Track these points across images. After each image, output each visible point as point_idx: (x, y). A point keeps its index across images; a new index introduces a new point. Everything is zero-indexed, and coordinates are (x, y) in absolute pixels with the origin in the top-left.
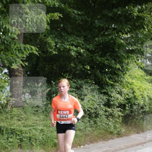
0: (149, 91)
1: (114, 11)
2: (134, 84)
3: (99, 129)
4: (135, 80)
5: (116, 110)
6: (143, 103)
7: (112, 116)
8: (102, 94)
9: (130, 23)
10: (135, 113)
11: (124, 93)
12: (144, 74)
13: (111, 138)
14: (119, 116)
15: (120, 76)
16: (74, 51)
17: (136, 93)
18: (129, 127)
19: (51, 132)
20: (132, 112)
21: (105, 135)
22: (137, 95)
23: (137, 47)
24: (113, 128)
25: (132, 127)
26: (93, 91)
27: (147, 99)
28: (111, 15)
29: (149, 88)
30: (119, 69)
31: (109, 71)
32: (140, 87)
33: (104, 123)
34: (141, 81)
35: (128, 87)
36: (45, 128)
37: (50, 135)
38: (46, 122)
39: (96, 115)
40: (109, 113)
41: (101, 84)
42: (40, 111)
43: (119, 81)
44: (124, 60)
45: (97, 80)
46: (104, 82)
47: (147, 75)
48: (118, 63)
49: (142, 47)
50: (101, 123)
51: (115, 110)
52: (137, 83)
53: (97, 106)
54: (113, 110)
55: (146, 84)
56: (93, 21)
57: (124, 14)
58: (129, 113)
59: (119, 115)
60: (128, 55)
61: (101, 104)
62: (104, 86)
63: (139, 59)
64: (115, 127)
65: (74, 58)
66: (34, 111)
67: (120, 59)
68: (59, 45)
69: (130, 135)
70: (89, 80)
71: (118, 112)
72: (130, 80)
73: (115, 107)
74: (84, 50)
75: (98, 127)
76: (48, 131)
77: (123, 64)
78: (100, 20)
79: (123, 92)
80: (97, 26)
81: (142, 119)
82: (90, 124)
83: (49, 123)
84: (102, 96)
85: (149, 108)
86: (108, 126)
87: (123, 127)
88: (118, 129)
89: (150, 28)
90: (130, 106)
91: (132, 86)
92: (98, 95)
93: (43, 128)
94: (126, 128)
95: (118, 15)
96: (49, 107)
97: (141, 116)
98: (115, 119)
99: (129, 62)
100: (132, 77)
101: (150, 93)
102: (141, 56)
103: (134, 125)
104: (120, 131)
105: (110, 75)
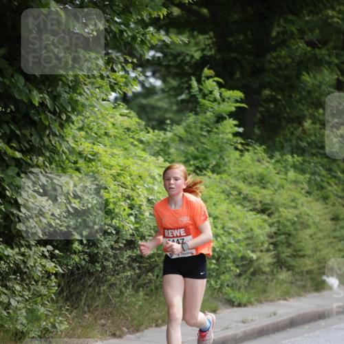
0: (153, 183)
2: (99, 160)
4: (106, 146)
6: (132, 227)
7: (23, 273)
10: (105, 263)
12: (137, 122)
14: (48, 274)
15: (47, 132)
20: (93, 259)
22: (112, 200)
24: (26, 318)
25: (97, 312)
27: (147, 214)
31: (9, 110)
32: (124, 169)
34: (126, 149)
40: (12, 265)
43: (47, 148)
47: (147, 125)
49: (127, 25)
51: (31, 253)
52: (113, 155)
54: (23, 255)
58: (83, 263)
59: (46, 272)
64: (33, 316)
71: (44, 261)
72: (86, 146)
73: (33, 243)
81: (131, 286)
86: (5, 313)
87: (60, 314)
88: (44, 323)
91: (93, 167)
94: (73, 319)
97: (129, 273)
98: (32, 285)
99: (81, 80)
100: (93, 135)
101: (160, 193)
102: (125, 59)
103: (103, 305)
104: (50, 329)
105: (12, 127)
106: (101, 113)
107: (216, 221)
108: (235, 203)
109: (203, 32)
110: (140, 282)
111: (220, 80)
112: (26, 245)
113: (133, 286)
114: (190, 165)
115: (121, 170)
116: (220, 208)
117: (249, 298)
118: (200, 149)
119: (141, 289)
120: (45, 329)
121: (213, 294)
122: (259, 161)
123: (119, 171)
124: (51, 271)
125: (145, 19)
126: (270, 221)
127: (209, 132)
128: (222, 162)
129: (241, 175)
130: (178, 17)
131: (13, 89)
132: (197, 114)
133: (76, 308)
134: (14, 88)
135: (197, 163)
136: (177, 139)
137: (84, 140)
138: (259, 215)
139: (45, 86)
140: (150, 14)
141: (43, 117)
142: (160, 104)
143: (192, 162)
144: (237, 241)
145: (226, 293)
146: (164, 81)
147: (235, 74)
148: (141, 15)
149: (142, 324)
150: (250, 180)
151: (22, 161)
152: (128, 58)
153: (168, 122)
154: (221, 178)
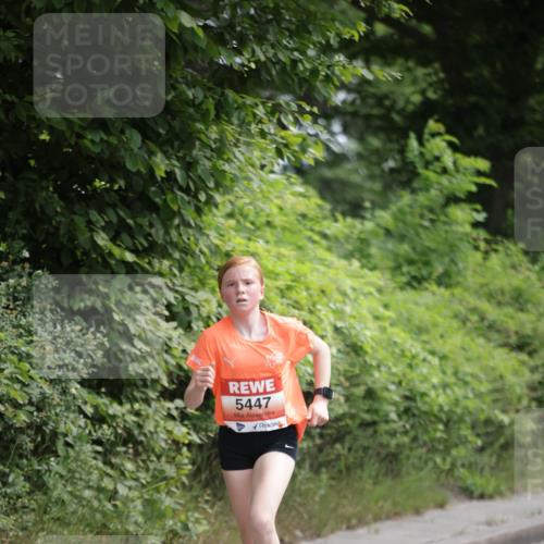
0: (344, 303)
4: (267, 242)
7: (137, 443)
11: (200, 316)
12: (319, 206)
14: (176, 445)
15: (176, 221)
23: (271, 52)
24: (143, 514)
26: (24, 305)
29: (348, 284)
30: (170, 175)
31: (116, 187)
32: (297, 278)
33: (89, 487)
34: (300, 248)
39: (39, 439)
40: (120, 431)
43: (175, 246)
44: (200, 126)
45: (41, 238)
46: (85, 253)
47: (333, 212)
49: (303, 53)
50: (69, 488)
51: (150, 411)
52: (279, 257)
53: (48, 390)
54: (137, 414)
59: (176, 442)
60: (223, 94)
61: (68, 380)
63: (288, 120)
64: (153, 512)
67: (176, 124)
71: (170, 425)
72: (237, 243)
73: (153, 394)
75: (55, 511)
77: (194, 146)
81: (307, 465)
82: (9, 491)
85: (348, 399)
86: (109, 506)
87: (196, 509)
88: (170, 523)
94: (216, 516)
98: (152, 461)
99: (231, 138)
100: (248, 225)
101: (354, 317)
102: (300, 106)
104: (179, 531)
105: (122, 213)
106: (262, 191)
107: (443, 362)
108: (474, 335)
109: (424, 63)
111: (454, 140)
112: (143, 400)
113: (311, 466)
114: (403, 274)
115: (293, 281)
116: (450, 341)
117: (498, 486)
118: (418, 249)
119: (324, 470)
120: (172, 531)
121: (438, 479)
122: (514, 267)
123: (289, 283)
124: (182, 440)
125: (332, 42)
126: (532, 363)
127: (432, 221)
128: (454, 269)
129: (486, 289)
130: (383, 39)
131: (123, 153)
132: (413, 192)
133: (220, 499)
134: (126, 150)
135: (413, 270)
136: (381, 232)
137: (233, 233)
138: (513, 354)
139: (172, 147)
140: (338, 35)
141: (169, 197)
142: (356, 179)
143: (405, 269)
144: (479, 396)
145: (460, 478)
146: (361, 139)
147: (475, 128)
148: (324, 36)
149: (325, 525)
150: (500, 298)
151: (136, 267)
152: (304, 105)
153: (367, 204)
154: (453, 295)
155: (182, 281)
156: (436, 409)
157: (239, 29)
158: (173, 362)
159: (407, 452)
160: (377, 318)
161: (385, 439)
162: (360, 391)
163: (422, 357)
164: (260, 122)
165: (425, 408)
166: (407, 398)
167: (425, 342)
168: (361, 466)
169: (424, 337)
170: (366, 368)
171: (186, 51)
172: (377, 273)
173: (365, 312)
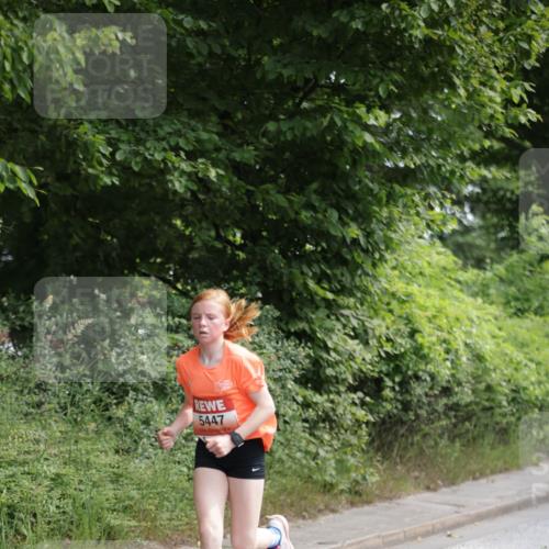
0: (472, 327)
1: (337, 18)
2: (414, 302)
3: (279, 473)
4: (420, 286)
5: (345, 400)
6: (448, 372)
7: (331, 421)
8: (292, 338)
9: (398, 64)
10: (419, 412)
11: (374, 336)
12: (455, 262)
13: (327, 507)
14: (358, 423)
15: (359, 272)
16: (183, 173)
17: (423, 337)
18: (396, 464)
19: (95, 485)
20: (406, 406)
21: (306, 498)
22: (427, 344)
23: (424, 158)
24: (336, 469)
25: (410, 465)
27: (464, 359)
28: (324, 36)
29: (474, 314)
30: (355, 241)
31: (319, 249)
32: (440, 310)
33: (300, 451)
34: (442, 290)
35: (391, 311)
36: (69, 470)
37: (92, 498)
38: (73, 447)
40: (320, 413)
41: (286, 298)
42: (52, 406)
43: (358, 288)
44: (377, 209)
45: (270, 283)
46: (300, 294)
47: (465, 266)
48: (354, 219)
49: (445, 160)
50: (287, 451)
51: (341, 400)
52: (428, 296)
54: (332, 402)
55: (462, 301)
56: (253, 58)
57: (373, 31)
58: (395, 411)
59: (357, 421)
60: (392, 188)
61: (286, 379)
62: (301, 310)
63: (436, 204)
64: (342, 467)
65: (183, 200)
66: (28, 404)
67: (360, 207)
68: (125, 152)
69: (399, 498)
70: (240, 283)
71: (354, 409)
72: (399, 287)
73: (342, 389)
74: (221, 172)
75: (277, 466)
76: (81, 482)
77: (372, 222)
78: (279, 54)
79: (373, 330)
80: (271, 77)
81: (446, 436)
83: (83, 452)
84: (290, 346)
85: (474, 391)
86: (313, 463)
87: (371, 466)
88: (353, 475)
89: (477, 86)
90: (400, 384)
91: (407, 309)
92: (273, 343)
93: (64, 472)
94: (384, 470)
95: (350, 35)
96: (85, 388)
97: (444, 423)
98: (342, 434)
99: (396, 216)
100: (408, 274)
101: (478, 336)
102: (443, 194)
103: (416, 456)
104: (360, 481)
105: (323, 266)
107: (538, 367)
110: (456, 431)
112: (336, 392)
113: (449, 437)
114: (511, 307)
115: (437, 312)
116: (543, 353)
118: (522, 290)
119: (457, 440)
120: (355, 481)
123: (435, 313)
124: (362, 419)
127: (531, 271)
128: (546, 304)
130: (498, 151)
132: (520, 252)
133: (387, 459)
135: (519, 305)
136: (497, 279)
137: (397, 280)
140: (470, 149)
141: (356, 255)
142: (479, 242)
143: (513, 304)
146: (483, 217)
148: (460, 148)
149: (458, 477)
151: (333, 302)
152: (446, 193)
153: (488, 261)
154: (545, 321)
155: (363, 312)
156: (533, 398)
157: (402, 144)
158: (356, 367)
159: (513, 427)
160: (494, 337)
161: (498, 419)
162: (482, 386)
163: (524, 363)
164: (417, 206)
165: (526, 398)
166: (513, 391)
167: (527, 353)
168: (483, 437)
169: (526, 350)
170: (486, 371)
171: (367, 159)
172: (494, 306)
173: (485, 333)
